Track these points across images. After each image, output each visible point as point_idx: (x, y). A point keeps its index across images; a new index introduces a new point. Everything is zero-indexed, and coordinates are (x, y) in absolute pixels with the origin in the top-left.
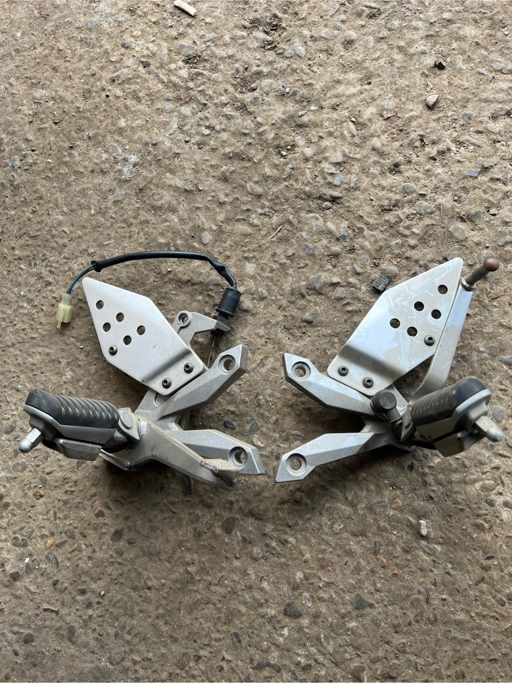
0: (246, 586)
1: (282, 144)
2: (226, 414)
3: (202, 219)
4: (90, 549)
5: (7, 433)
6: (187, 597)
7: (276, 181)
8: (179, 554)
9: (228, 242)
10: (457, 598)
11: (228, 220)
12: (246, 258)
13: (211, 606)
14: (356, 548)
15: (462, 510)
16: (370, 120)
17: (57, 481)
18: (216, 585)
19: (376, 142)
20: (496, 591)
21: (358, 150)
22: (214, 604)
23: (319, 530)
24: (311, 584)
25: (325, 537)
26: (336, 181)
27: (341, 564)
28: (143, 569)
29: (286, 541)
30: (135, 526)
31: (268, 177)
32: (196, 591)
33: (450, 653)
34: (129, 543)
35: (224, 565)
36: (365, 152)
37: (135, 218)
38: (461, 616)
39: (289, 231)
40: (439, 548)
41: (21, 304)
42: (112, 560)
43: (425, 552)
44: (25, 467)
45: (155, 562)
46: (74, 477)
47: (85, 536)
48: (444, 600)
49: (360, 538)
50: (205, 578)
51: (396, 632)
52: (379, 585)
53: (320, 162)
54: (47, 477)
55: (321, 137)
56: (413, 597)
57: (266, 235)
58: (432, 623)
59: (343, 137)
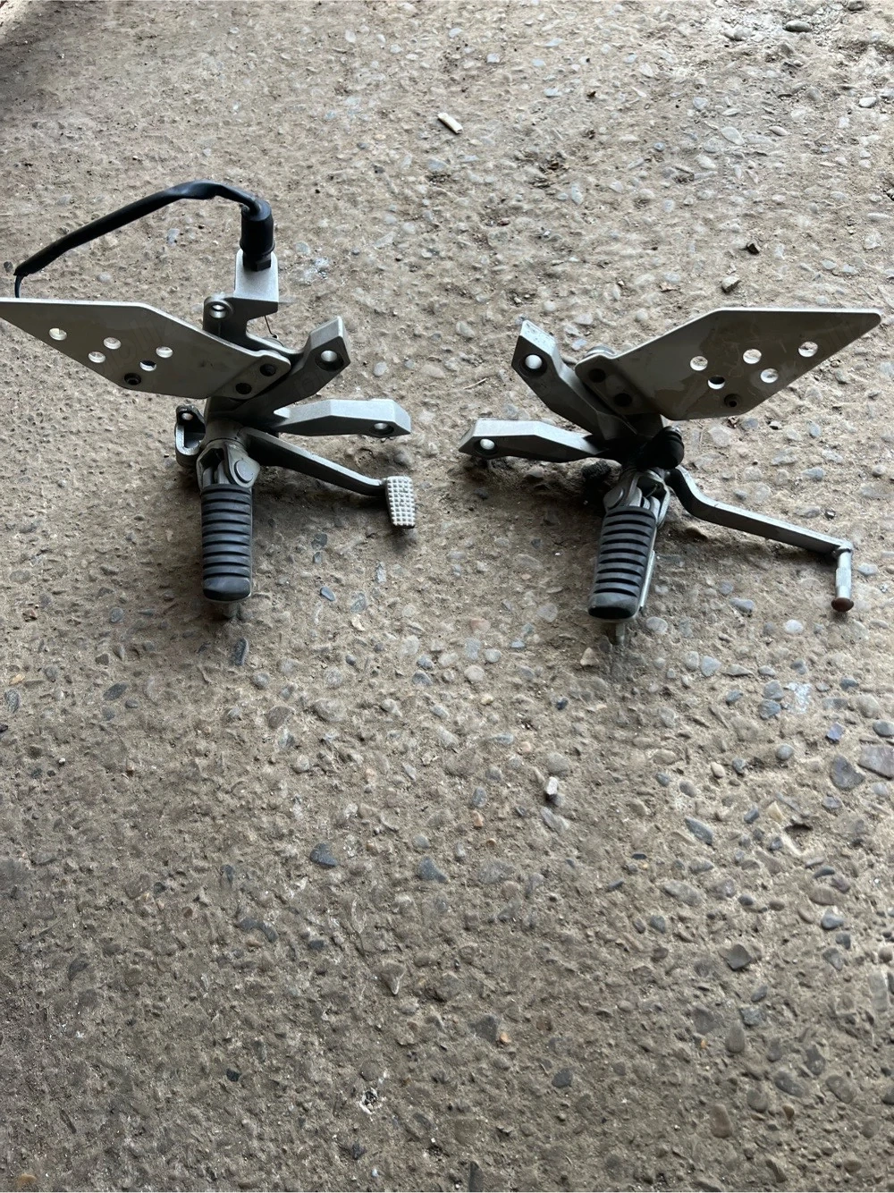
0: (269, 805)
1: (520, 290)
2: (327, 580)
3: (383, 347)
4: (70, 701)
5: (23, 532)
6: (179, 799)
7: (497, 327)
8: (191, 737)
9: (409, 381)
10: (573, 903)
11: (417, 357)
12: (425, 404)
13: (207, 819)
14: (446, 791)
15: (617, 780)
16: (642, 287)
17: (62, 605)
18: (227, 793)
19: (643, 314)
20: (636, 908)
21: (616, 317)
22: (214, 819)
23: (402, 753)
24: (364, 824)
25: (407, 766)
26: (576, 345)
27: (418, 808)
28: (133, 745)
29: (349, 757)
30: (144, 686)
31: (488, 321)
32: (194, 793)
33: (539, 984)
34: (127, 706)
35: (248, 768)
36: (623, 321)
37: (298, 327)
38: (571, 931)
39: (493, 386)
40: (567, 824)
41: (109, 389)
42: (95, 722)
43: (545, 823)
44: (27, 578)
45: (154, 740)
46: (88, 606)
47: (69, 682)
48: (553, 899)
49: (457, 780)
50: (215, 778)
51: (467, 929)
52: (462, 852)
53: (561, 320)
54: (52, 598)
55: (572, 293)
56: (507, 883)
57: (461, 384)
58: (525, 931)
59: (601, 298)
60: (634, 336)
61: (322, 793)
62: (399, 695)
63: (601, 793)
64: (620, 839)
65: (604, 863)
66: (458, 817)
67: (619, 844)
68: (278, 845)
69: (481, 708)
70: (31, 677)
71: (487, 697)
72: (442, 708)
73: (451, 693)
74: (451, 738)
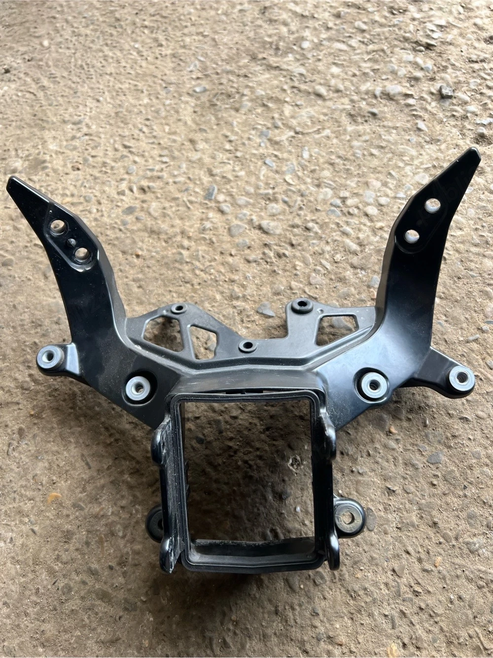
60: (473, 32)
61: (265, 275)
62: (318, 221)
63: (461, 283)
64: (475, 311)
65: (464, 325)
66: (359, 293)
67: (474, 315)
68: (235, 303)
69: (374, 231)
70: (75, 200)
71: (379, 225)
72: (348, 229)
73: (354, 221)
74: (354, 247)
